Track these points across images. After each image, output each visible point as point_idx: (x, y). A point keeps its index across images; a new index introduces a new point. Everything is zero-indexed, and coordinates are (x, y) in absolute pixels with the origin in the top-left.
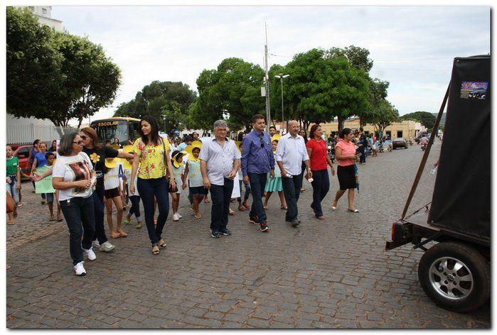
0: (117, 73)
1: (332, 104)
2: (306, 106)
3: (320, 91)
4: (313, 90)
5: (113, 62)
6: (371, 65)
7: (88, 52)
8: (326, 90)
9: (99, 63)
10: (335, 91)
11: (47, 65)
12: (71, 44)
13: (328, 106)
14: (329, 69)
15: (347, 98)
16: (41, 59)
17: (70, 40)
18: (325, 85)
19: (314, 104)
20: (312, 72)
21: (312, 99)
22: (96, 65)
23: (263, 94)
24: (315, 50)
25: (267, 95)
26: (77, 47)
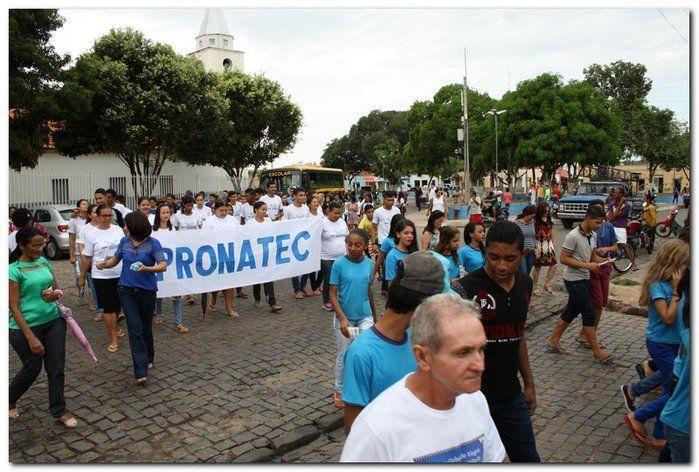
0: (297, 113)
1: (559, 148)
2: (524, 151)
3: (545, 131)
4: (535, 130)
5: (292, 101)
6: (648, 87)
7: (261, 92)
8: (552, 129)
9: (273, 104)
10: (563, 131)
11: (210, 115)
12: (242, 85)
13: (554, 151)
14: (559, 101)
15: (581, 140)
16: (202, 110)
17: (241, 80)
18: (550, 122)
19: (535, 148)
20: (537, 105)
21: (532, 141)
22: (268, 107)
23: (460, 137)
24: (545, 75)
25: (465, 138)
26: (248, 88)
